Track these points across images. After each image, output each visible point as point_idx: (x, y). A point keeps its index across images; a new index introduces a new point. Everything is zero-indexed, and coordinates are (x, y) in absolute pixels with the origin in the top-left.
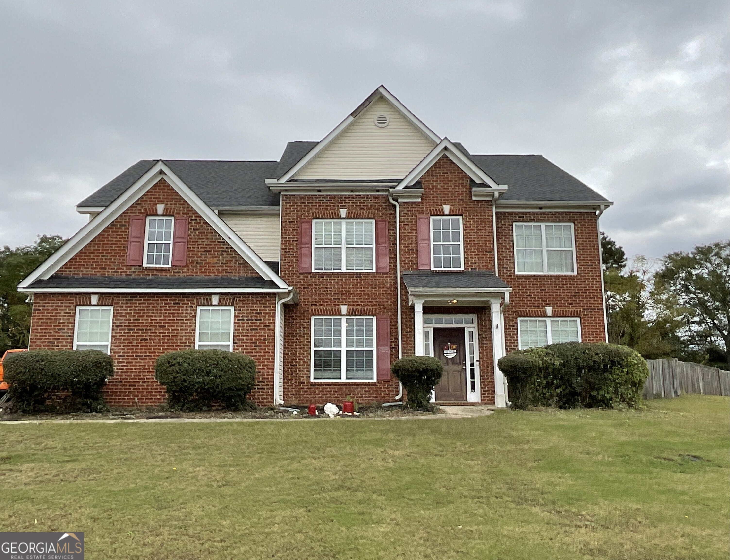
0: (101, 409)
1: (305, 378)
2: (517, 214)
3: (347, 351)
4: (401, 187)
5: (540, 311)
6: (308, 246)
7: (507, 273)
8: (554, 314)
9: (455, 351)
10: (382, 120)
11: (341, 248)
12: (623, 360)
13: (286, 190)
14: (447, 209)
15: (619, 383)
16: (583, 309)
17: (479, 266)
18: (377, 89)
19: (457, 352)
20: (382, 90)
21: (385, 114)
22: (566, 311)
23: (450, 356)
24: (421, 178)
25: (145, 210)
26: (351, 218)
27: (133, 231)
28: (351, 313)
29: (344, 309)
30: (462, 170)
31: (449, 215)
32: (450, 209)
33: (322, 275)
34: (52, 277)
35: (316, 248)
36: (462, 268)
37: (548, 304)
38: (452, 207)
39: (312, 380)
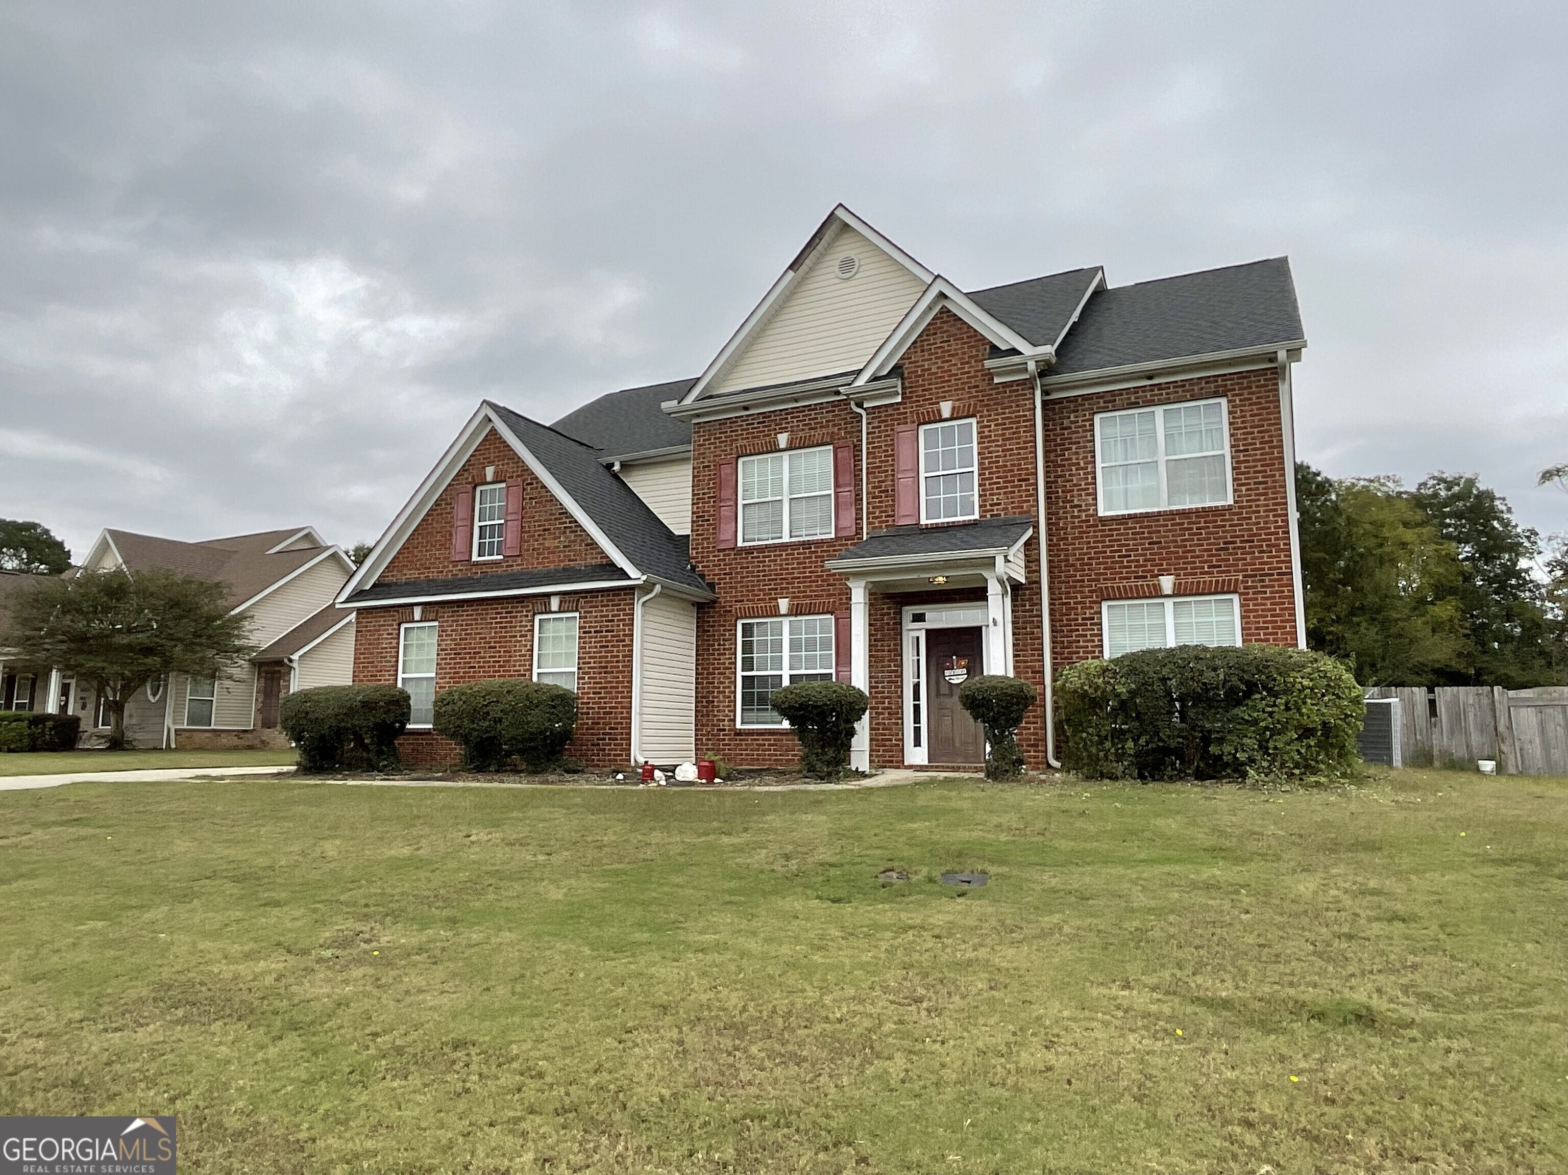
0: (385, 766)
1: (726, 723)
2: (1102, 397)
3: (791, 676)
4: (861, 381)
5: (1148, 586)
6: (732, 503)
7: (1079, 517)
8: (1179, 589)
9: (965, 671)
10: (847, 265)
11: (781, 501)
12: (1275, 680)
13: (698, 416)
14: (946, 408)
15: (1267, 728)
16: (1244, 576)
17: (1006, 509)
18: (832, 213)
19: (968, 673)
20: (840, 213)
21: (852, 254)
22: (1205, 582)
23: (956, 681)
24: (902, 358)
25: (473, 477)
26: (796, 448)
27: (461, 511)
28: (795, 611)
29: (784, 604)
30: (975, 331)
31: (952, 419)
32: (953, 408)
33: (749, 551)
34: (374, 586)
35: (745, 505)
36: (976, 516)
37: (1164, 570)
38: (957, 404)
39: (739, 725)
